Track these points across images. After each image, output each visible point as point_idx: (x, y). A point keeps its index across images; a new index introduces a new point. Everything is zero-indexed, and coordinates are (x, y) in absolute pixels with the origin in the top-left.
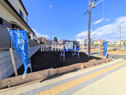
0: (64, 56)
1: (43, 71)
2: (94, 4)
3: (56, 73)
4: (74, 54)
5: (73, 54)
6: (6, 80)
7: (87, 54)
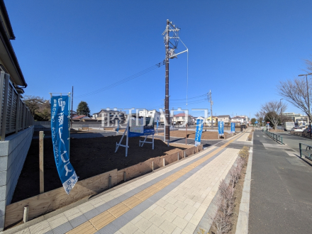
0: (127, 146)
1: (98, 176)
2: (174, 52)
3: (122, 179)
4: (144, 141)
5: (141, 143)
6: (18, 205)
7: (165, 141)
